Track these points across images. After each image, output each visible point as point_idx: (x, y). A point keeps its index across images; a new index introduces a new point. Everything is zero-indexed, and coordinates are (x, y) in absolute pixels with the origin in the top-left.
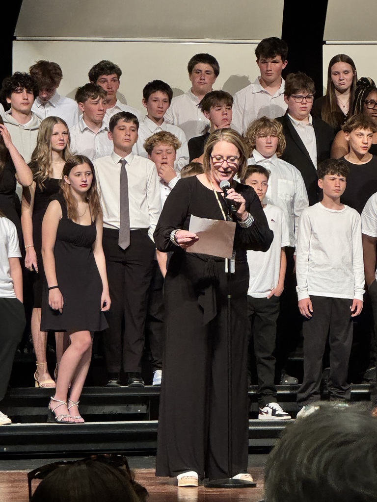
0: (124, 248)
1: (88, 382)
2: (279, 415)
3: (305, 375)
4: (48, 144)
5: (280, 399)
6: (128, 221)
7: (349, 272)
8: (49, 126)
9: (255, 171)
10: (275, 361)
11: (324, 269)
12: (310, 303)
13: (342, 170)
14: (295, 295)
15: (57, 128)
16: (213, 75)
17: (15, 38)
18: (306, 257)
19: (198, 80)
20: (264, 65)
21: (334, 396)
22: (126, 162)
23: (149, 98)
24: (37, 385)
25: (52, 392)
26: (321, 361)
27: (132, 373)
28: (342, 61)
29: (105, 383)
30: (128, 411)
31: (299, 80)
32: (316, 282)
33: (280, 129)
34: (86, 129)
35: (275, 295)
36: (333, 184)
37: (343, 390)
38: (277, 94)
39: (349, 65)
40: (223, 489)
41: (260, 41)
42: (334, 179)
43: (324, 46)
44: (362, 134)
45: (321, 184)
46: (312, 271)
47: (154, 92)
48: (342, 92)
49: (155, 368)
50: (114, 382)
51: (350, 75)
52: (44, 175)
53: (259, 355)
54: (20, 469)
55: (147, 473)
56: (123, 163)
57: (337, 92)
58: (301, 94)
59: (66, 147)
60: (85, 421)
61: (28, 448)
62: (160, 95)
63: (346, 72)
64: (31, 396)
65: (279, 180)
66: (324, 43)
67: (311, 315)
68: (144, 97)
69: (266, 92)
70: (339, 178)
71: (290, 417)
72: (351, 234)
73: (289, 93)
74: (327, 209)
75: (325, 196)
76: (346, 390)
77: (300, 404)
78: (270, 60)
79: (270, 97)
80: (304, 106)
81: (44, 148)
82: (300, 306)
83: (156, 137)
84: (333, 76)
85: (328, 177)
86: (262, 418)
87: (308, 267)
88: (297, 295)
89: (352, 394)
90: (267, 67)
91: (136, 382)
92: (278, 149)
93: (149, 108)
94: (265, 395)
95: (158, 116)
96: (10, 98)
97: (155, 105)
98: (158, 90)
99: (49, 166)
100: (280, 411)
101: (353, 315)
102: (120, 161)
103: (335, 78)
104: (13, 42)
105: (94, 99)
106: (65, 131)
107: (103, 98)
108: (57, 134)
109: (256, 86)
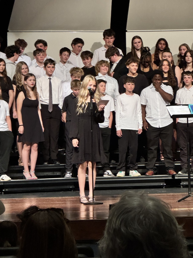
0: (50, 112)
2: (110, 175)
3: (120, 159)
4: (20, 73)
6: (52, 101)
8: (20, 66)
10: (109, 154)
12: (121, 131)
13: (133, 81)
14: (115, 129)
20: (107, 40)
21: (132, 168)
22: (51, 79)
23: (62, 54)
24: (19, 165)
26: (125, 154)
27: (55, 160)
28: (137, 38)
29: (43, 164)
30: (53, 174)
32: (123, 124)
34: (37, 66)
36: (129, 86)
37: (135, 165)
42: (129, 84)
44: (134, 65)
45: (125, 86)
48: (138, 50)
50: (46, 163)
51: (141, 44)
55: (61, 199)
56: (50, 79)
57: (135, 50)
60: (38, 178)
61: (15, 189)
63: (139, 42)
65: (109, 84)
66: (127, 31)
67: (121, 136)
68: (60, 53)
70: (131, 84)
71: (114, 176)
72: (136, 105)
74: (127, 95)
75: (126, 91)
76: (136, 165)
77: (118, 171)
78: (110, 38)
82: (117, 132)
84: (134, 44)
85: (127, 84)
86: (105, 176)
88: (116, 129)
89: (138, 166)
90: (109, 40)
91: (57, 163)
93: (62, 58)
94: (105, 167)
97: (64, 57)
98: (65, 51)
100: (111, 173)
102: (49, 78)
104: (8, 32)
105: (39, 54)
106: (26, 67)
107: (42, 53)
108: (23, 69)
109: (103, 48)
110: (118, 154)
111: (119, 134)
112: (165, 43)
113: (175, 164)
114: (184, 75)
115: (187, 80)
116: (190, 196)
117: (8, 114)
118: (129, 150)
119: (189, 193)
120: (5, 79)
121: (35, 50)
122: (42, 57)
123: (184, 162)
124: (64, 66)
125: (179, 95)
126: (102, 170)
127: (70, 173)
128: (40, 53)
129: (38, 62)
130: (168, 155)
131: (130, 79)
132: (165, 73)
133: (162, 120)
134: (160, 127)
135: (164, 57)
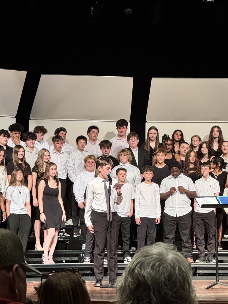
1: (57, 248)
3: (138, 246)
7: (155, 208)
8: (43, 152)
9: (121, 170)
10: (130, 241)
11: (145, 207)
12: (140, 219)
15: (46, 153)
18: (139, 203)
19: (93, 135)
20: (120, 130)
24: (36, 250)
25: (43, 252)
26: (144, 241)
28: (154, 129)
30: (71, 259)
32: (142, 212)
34: (55, 153)
35: (129, 216)
36: (147, 175)
38: (124, 140)
39: (156, 131)
40: (107, 289)
41: (117, 121)
42: (148, 173)
43: (146, 123)
45: (143, 175)
46: (141, 208)
47: (80, 140)
48: (152, 141)
49: (83, 243)
51: (156, 135)
52: (40, 171)
53: (124, 239)
54: (30, 281)
57: (150, 141)
59: (49, 161)
62: (82, 141)
63: (155, 134)
64: (34, 253)
67: (140, 224)
68: (77, 142)
69: (120, 139)
70: (149, 173)
72: (155, 193)
74: (146, 184)
75: (145, 180)
78: (122, 128)
79: (122, 141)
80: (134, 142)
81: (41, 161)
82: (136, 221)
83: (88, 157)
84: (149, 134)
85: (145, 172)
86: (125, 262)
87: (139, 206)
90: (121, 130)
94: (125, 254)
95: (82, 149)
97: (80, 145)
98: (81, 139)
99: (43, 168)
101: (156, 224)
103: (150, 136)
104: (29, 120)
105: (58, 141)
106: (49, 154)
107: (61, 141)
108: (46, 156)
109: (117, 138)
110: (137, 241)
111: (138, 222)
112: (181, 134)
113: (193, 253)
114: (201, 166)
115: (204, 171)
116: (217, 283)
117: (28, 200)
118: (147, 237)
119: (216, 280)
120: (23, 165)
122: (60, 146)
123: (201, 251)
124: (82, 154)
125: (196, 185)
126: (123, 256)
127: (89, 258)
129: (55, 149)
130: (185, 244)
131: (148, 168)
132: (192, 163)
133: (180, 209)
134: (177, 216)
135: (183, 148)
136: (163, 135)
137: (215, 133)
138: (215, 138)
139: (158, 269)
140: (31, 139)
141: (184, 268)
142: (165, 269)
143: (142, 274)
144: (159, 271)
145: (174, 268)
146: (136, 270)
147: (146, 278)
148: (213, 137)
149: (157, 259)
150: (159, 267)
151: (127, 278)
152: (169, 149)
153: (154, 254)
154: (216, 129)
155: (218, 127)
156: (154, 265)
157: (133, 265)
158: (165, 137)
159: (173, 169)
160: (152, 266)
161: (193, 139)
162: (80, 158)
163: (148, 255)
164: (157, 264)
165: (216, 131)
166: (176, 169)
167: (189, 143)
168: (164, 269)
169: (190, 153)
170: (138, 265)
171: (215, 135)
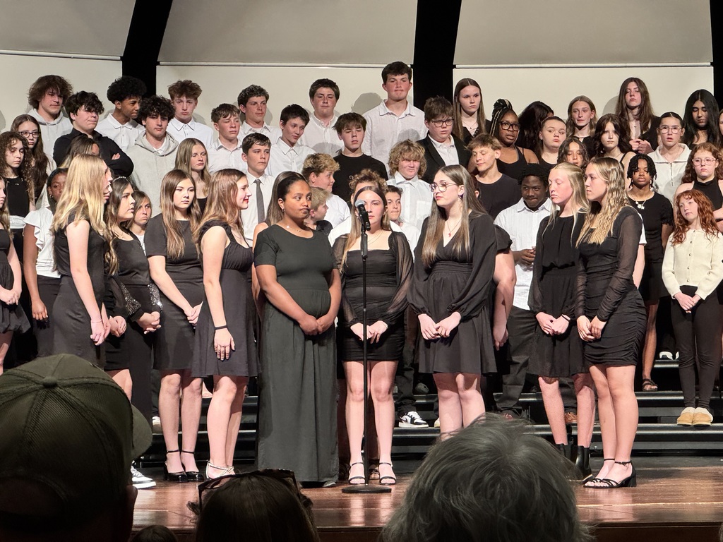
2: (417, 423)
4: (188, 165)
5: (419, 408)
8: (188, 148)
10: (413, 372)
15: (196, 149)
16: (334, 98)
17: (158, 64)
19: (321, 103)
22: (260, 182)
31: (438, 104)
33: (422, 152)
34: (221, 147)
38: (403, 115)
39: (477, 89)
43: (454, 70)
47: (290, 116)
48: (469, 114)
51: (478, 99)
56: (258, 182)
58: (441, 119)
59: (205, 167)
63: (475, 96)
65: (418, 202)
66: (455, 67)
69: (392, 114)
71: (427, 426)
73: (430, 118)
79: (397, 119)
80: (444, 129)
84: (463, 99)
86: (404, 425)
90: (396, 84)
92: (419, 172)
94: (404, 405)
96: (145, 121)
97: (292, 130)
100: (418, 419)
102: (255, 182)
103: (466, 102)
104: (157, 67)
105: (225, 117)
107: (234, 116)
109: (382, 108)
121: (216, 107)
122: (234, 126)
124: (292, 152)
128: (229, 116)
129: (221, 137)
135: (550, 131)
136: (496, 100)
137: (631, 96)
138: (632, 108)
139: (489, 492)
140: (159, 117)
141: (557, 482)
142: (508, 490)
143: (451, 505)
144: (493, 496)
145: (530, 486)
146: (435, 497)
147: (462, 517)
148: (628, 106)
149: (487, 464)
150: (493, 485)
151: (415, 516)
152: (511, 138)
153: (480, 452)
154: (633, 86)
155: (638, 81)
156: (480, 480)
157: (428, 481)
158: (502, 107)
159: (528, 182)
160: (475, 485)
161: (574, 107)
162: (288, 162)
163: (464, 453)
164: (487, 477)
165: (633, 90)
166: (533, 181)
167: (565, 117)
168: (505, 492)
169: (568, 145)
170: (441, 483)
171: (632, 100)
